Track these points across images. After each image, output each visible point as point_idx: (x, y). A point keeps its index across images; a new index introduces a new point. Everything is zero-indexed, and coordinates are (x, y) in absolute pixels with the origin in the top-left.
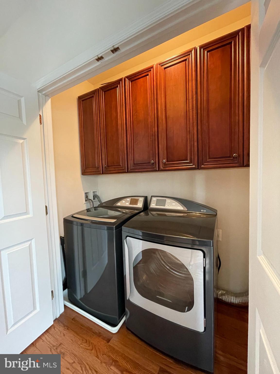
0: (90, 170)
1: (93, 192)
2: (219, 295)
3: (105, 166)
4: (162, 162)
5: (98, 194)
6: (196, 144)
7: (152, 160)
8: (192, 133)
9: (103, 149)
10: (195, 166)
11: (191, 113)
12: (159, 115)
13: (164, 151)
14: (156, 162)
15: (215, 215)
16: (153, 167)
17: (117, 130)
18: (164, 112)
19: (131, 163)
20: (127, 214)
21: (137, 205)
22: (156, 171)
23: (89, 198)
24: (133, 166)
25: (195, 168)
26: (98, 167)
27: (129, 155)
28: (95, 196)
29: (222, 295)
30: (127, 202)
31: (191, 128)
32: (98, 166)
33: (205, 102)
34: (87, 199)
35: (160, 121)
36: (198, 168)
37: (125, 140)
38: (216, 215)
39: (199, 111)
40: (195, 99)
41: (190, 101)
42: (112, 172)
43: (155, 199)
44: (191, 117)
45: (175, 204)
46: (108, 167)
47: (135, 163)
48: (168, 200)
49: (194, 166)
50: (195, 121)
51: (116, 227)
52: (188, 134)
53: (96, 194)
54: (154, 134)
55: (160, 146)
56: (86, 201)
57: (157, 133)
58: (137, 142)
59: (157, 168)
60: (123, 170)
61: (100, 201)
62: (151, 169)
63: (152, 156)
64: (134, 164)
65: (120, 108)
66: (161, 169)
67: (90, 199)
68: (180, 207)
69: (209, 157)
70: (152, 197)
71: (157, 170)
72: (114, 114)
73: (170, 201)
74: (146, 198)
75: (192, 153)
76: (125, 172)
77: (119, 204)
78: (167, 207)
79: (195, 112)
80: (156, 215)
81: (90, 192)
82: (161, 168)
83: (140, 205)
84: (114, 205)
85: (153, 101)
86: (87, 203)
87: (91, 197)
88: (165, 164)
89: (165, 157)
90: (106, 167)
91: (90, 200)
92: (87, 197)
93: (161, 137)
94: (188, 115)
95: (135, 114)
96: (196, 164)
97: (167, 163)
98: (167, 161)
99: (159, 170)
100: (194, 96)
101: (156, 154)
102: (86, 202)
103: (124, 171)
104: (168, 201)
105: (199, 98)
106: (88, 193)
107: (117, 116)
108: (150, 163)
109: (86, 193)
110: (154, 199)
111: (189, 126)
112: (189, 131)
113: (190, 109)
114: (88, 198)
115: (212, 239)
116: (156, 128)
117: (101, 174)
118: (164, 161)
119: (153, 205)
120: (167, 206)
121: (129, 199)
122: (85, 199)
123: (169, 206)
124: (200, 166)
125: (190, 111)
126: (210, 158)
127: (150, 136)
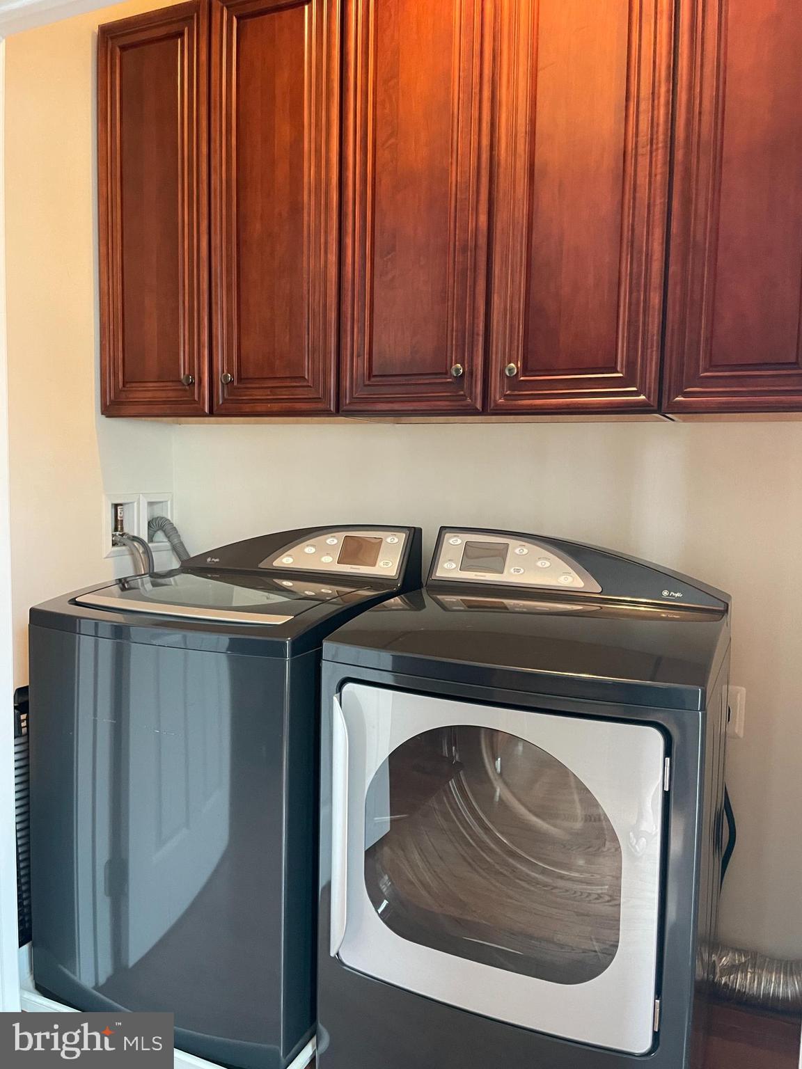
0: (149, 394)
1: (151, 504)
2: (718, 970)
3: (226, 377)
4: (502, 372)
5: (173, 515)
6: (656, 299)
7: (456, 363)
8: (641, 252)
9: (221, 295)
10: (649, 397)
11: (644, 162)
12: (499, 160)
13: (511, 326)
14: (471, 373)
15: (719, 611)
16: (462, 393)
17: (296, 209)
18: (522, 147)
19: (355, 366)
20: (324, 601)
21: (374, 565)
22: (469, 411)
23: (126, 530)
24: (365, 386)
25: (649, 405)
26: (193, 383)
27: (349, 333)
28: (157, 525)
29: (732, 969)
30: (328, 550)
31: (641, 230)
32: (191, 373)
33: (707, 119)
34: (118, 533)
35: (503, 183)
36: (660, 406)
37: (333, 258)
38: (726, 611)
39: (679, 155)
40: (667, 103)
41: (644, 106)
42: (260, 407)
43: (459, 541)
44: (643, 179)
45: (548, 564)
46: (240, 379)
47: (375, 373)
48: (515, 548)
49: (642, 397)
50: (659, 201)
51: (293, 644)
52: (624, 255)
53: (164, 515)
54: (471, 244)
55: (496, 300)
56: (113, 545)
57: (485, 239)
58: (390, 276)
59: (475, 402)
60: (317, 400)
61: (178, 549)
62: (447, 403)
63: (457, 345)
64: (370, 376)
65: (313, 108)
66: (496, 405)
67: (136, 535)
68: (570, 579)
69: (711, 360)
70: (444, 532)
71: (479, 406)
72: (284, 131)
73: (526, 551)
74: (415, 536)
75: (637, 340)
76: (326, 413)
77: (286, 560)
78: (511, 575)
79: (660, 156)
80: (462, 608)
81: (135, 504)
82: (495, 401)
83: (388, 565)
84: (261, 565)
85: (476, 90)
86: (120, 554)
87: (137, 526)
88: (513, 382)
89: (515, 353)
90: (232, 382)
91: (135, 539)
92: (118, 524)
93: (505, 261)
94: (630, 170)
95: (390, 142)
96: (650, 388)
97: (522, 378)
98: (525, 370)
99: (487, 409)
100: (659, 86)
101: (478, 335)
102: (116, 548)
103: (320, 406)
104: (518, 549)
105: (683, 96)
106: (125, 507)
107: (298, 140)
108: (446, 373)
109: (116, 506)
110: (455, 542)
111: (633, 220)
112: (632, 242)
113: (640, 145)
114: (122, 528)
115: (703, 684)
116: (483, 218)
117: (205, 415)
118: (510, 370)
119: (449, 568)
120: (512, 570)
121: (334, 540)
122: (113, 536)
123: (522, 571)
124: (669, 398)
125: (640, 151)
126: (712, 366)
127: (452, 249)
